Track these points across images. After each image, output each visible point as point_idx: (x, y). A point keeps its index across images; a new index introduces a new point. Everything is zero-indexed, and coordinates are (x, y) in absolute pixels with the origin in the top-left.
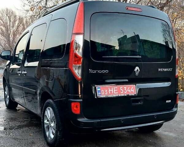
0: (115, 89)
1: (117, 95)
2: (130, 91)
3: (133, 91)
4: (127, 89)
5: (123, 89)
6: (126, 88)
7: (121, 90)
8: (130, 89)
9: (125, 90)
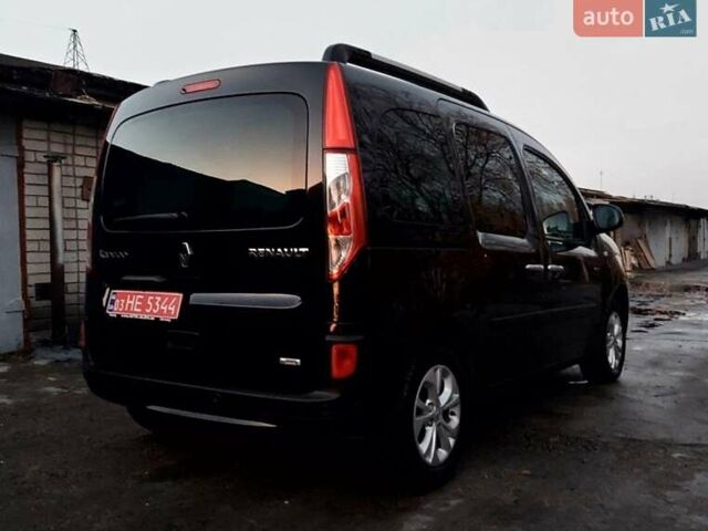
0: (140, 300)
1: (136, 316)
2: (165, 308)
3: (173, 309)
4: (160, 303)
5: (154, 301)
6: (159, 299)
7: (149, 303)
8: (168, 303)
9: (157, 304)
